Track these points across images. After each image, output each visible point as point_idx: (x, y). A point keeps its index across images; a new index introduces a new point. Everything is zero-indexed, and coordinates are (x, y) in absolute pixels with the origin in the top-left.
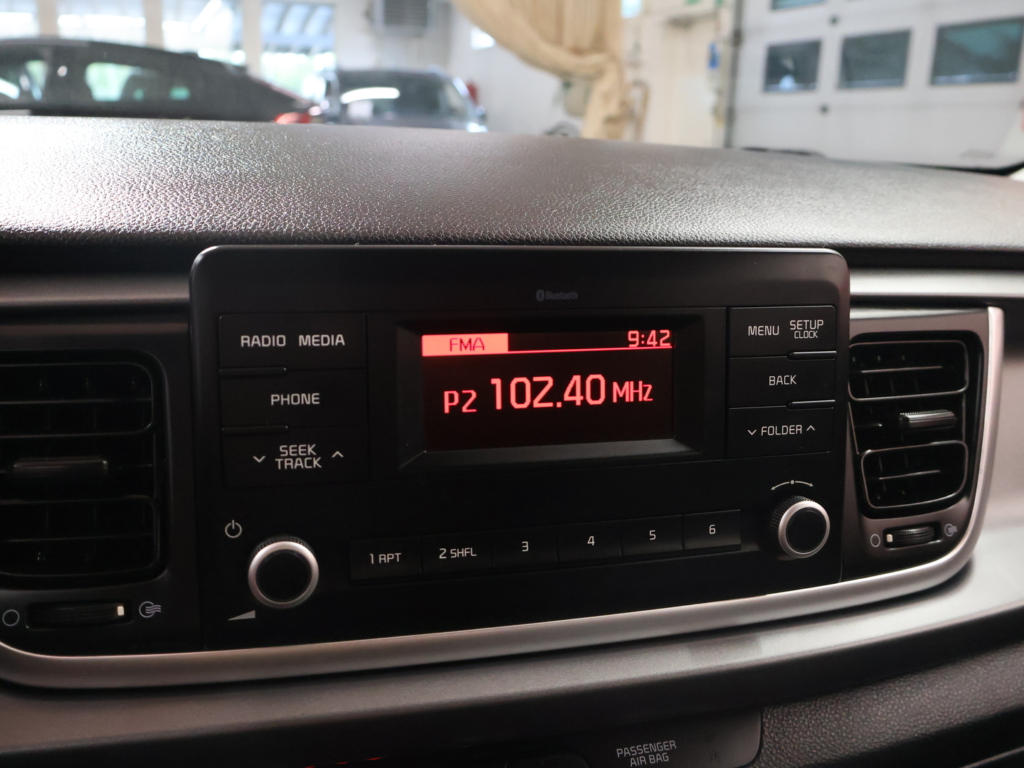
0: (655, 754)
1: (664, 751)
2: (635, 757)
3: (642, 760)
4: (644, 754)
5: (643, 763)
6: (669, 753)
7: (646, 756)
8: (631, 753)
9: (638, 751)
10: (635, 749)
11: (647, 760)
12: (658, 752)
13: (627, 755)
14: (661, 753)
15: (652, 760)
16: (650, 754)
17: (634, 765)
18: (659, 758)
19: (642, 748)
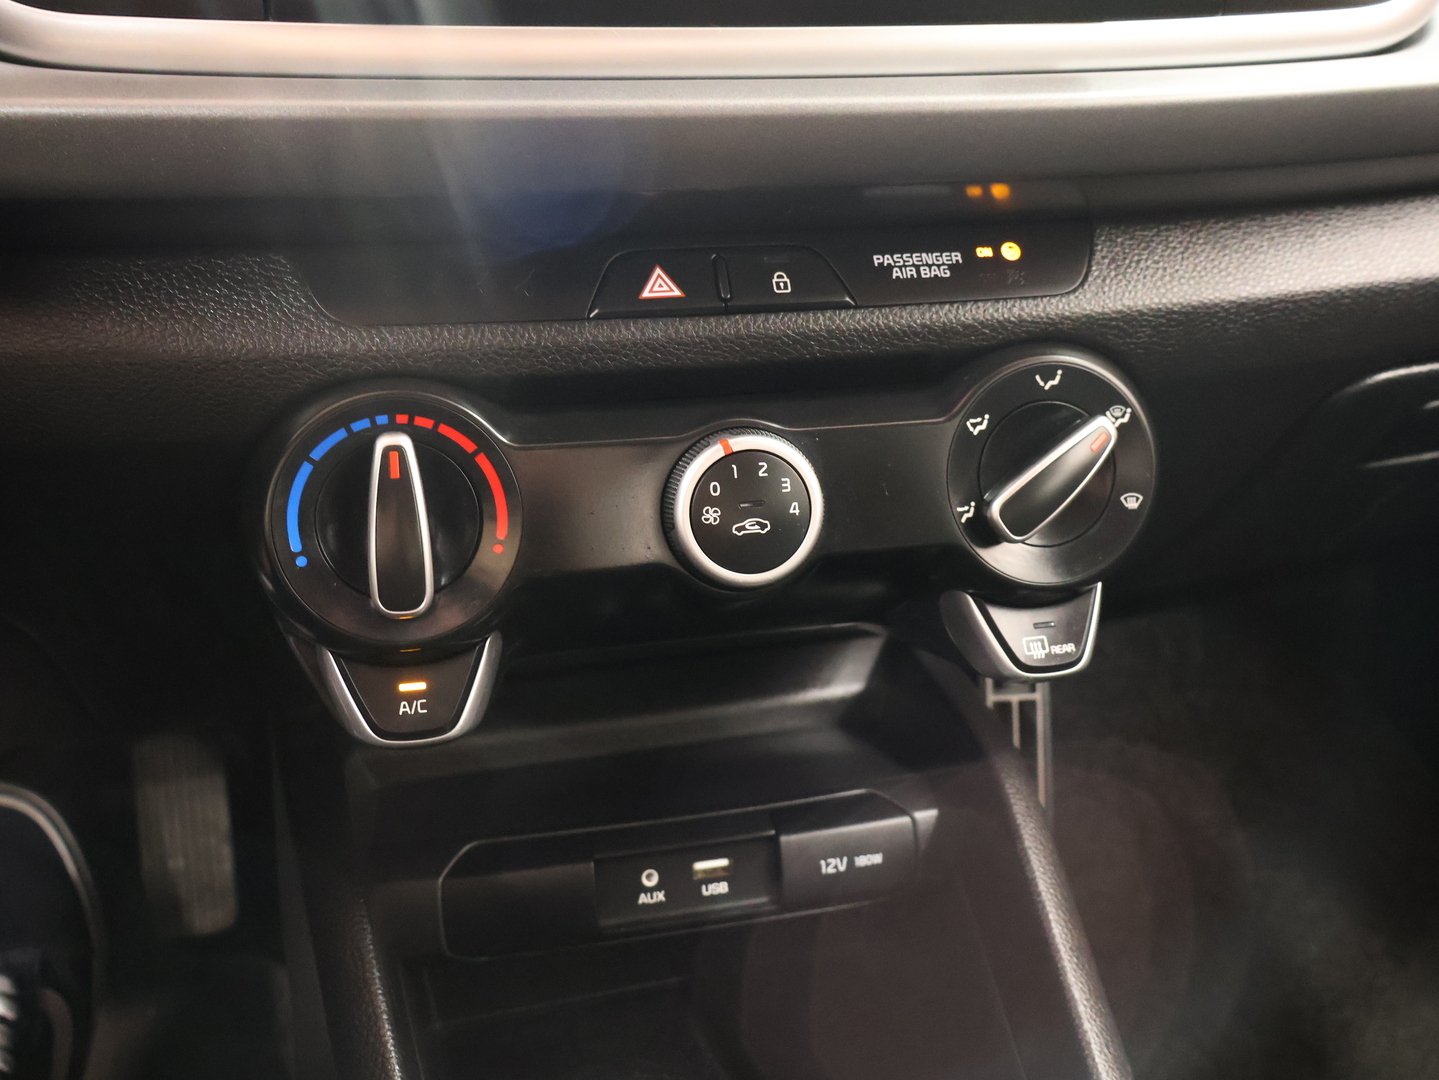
0: (930, 266)
1: (944, 264)
2: (900, 267)
3: (910, 272)
4: (913, 265)
5: (912, 275)
6: (951, 267)
7: (917, 268)
8: (895, 262)
9: (904, 261)
10: (902, 258)
11: (918, 272)
12: (934, 264)
13: (889, 264)
14: (939, 266)
15: (925, 273)
16: (923, 265)
17: (898, 277)
18: (935, 271)
19: (911, 257)
